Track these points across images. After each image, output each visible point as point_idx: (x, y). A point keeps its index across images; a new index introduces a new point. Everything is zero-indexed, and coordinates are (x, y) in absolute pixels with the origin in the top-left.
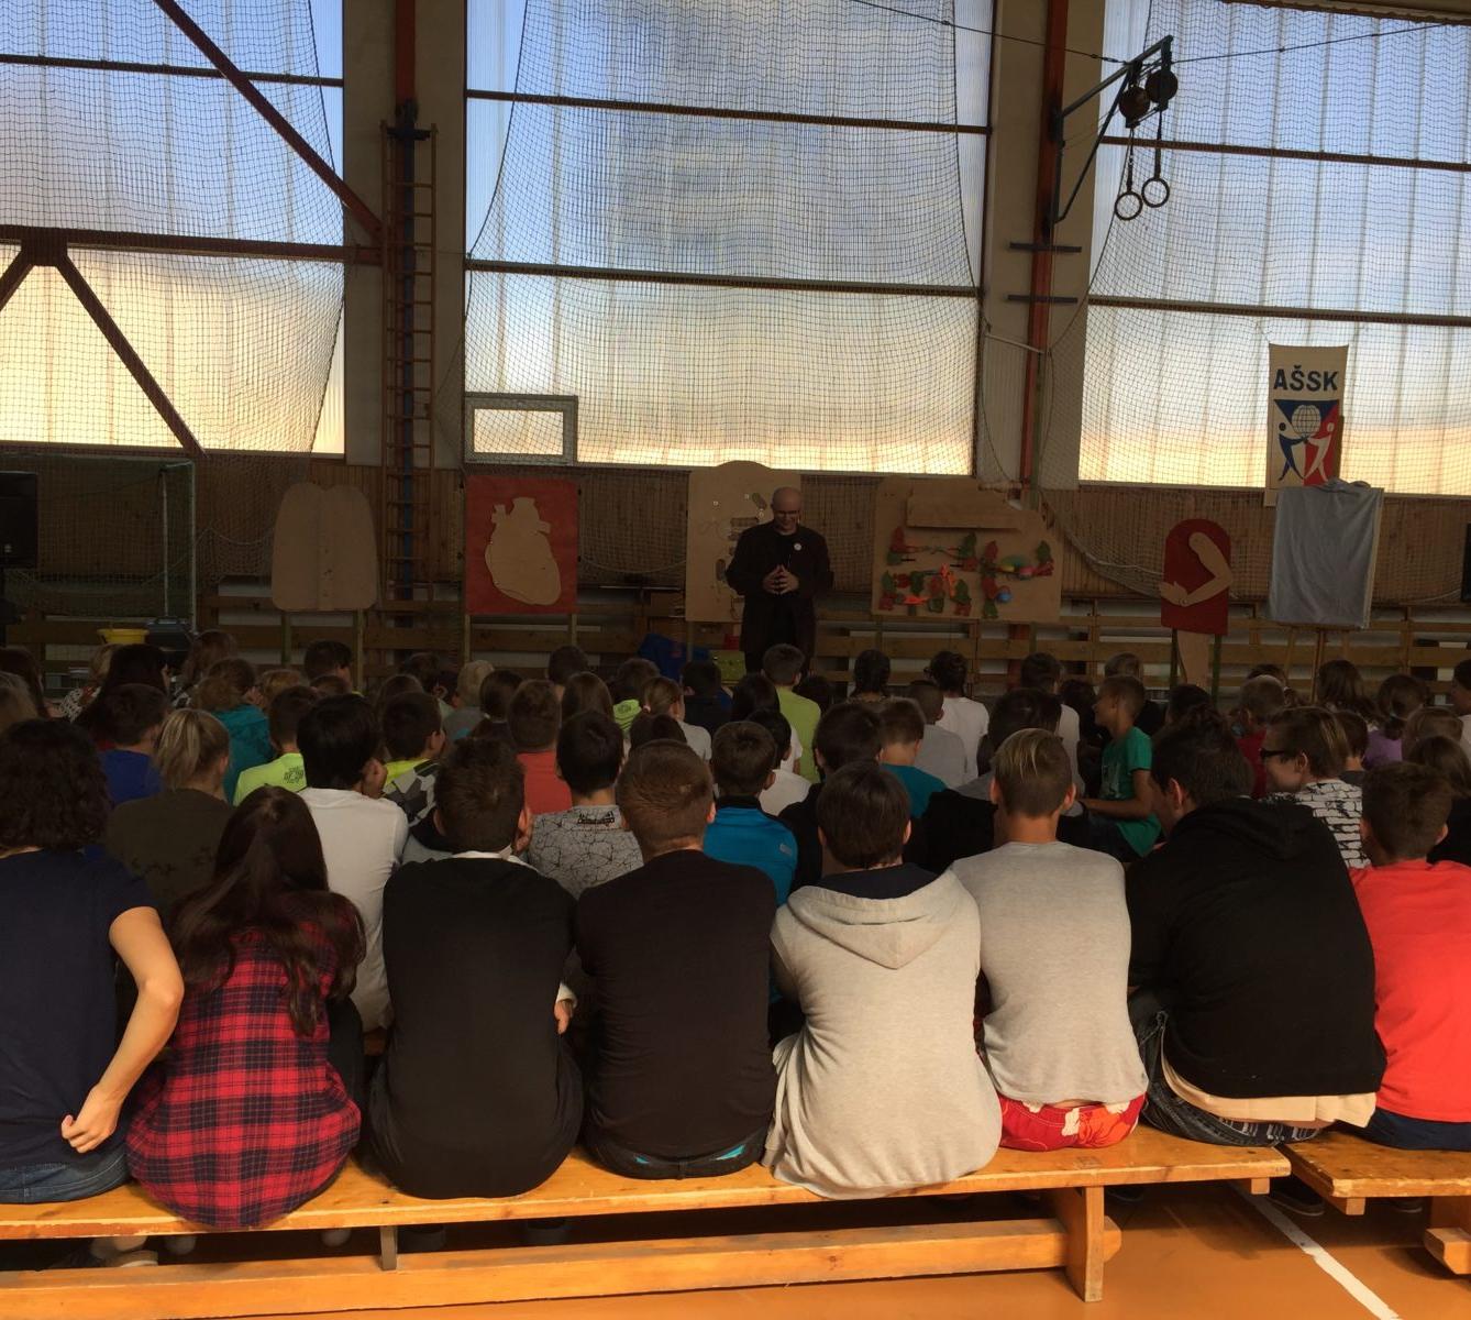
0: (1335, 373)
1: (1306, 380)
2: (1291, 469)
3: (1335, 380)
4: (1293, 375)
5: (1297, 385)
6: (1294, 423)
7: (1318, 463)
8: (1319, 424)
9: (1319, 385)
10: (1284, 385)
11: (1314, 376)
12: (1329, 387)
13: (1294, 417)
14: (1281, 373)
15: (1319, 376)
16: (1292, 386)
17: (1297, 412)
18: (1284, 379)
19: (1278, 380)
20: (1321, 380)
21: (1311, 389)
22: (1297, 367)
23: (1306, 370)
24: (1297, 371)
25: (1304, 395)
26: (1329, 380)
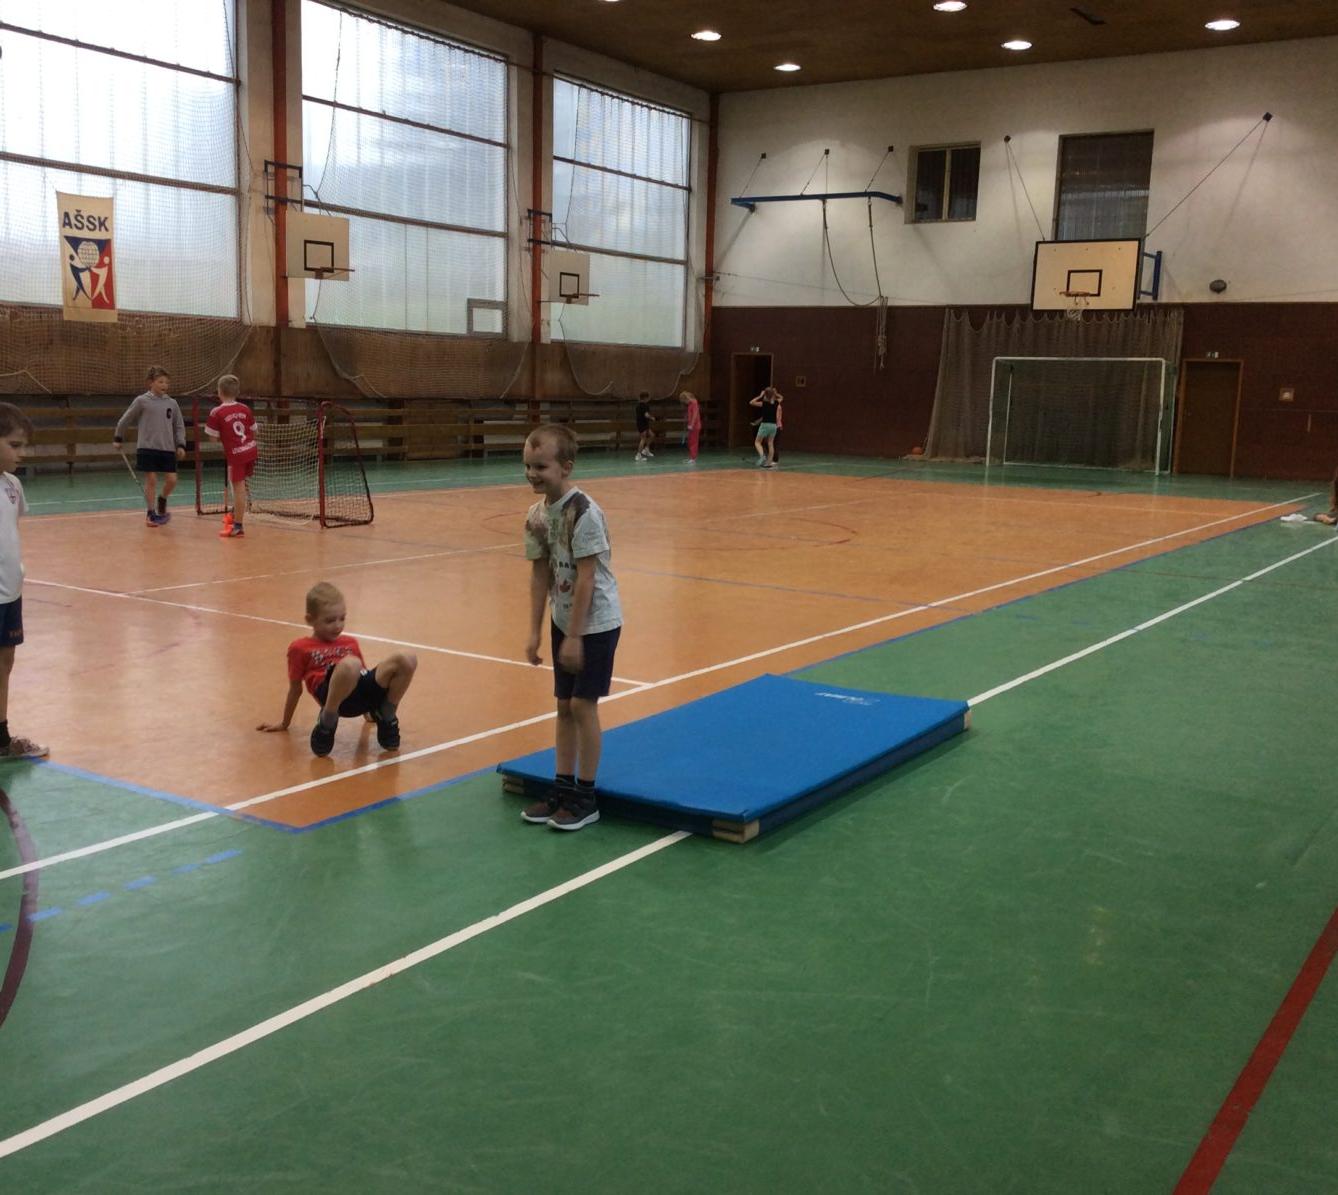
0: (106, 218)
1: (85, 222)
2: (81, 292)
3: (106, 224)
4: (76, 217)
5: (79, 225)
6: (80, 255)
7: (100, 287)
8: (98, 257)
9: (95, 227)
10: (70, 224)
11: (91, 220)
12: (103, 228)
13: (79, 251)
14: (67, 215)
15: (94, 220)
16: (75, 225)
17: (81, 247)
18: (69, 219)
19: (66, 221)
20: (97, 223)
21: (90, 229)
22: (78, 211)
23: (85, 214)
24: (78, 214)
25: (85, 234)
26: (102, 224)
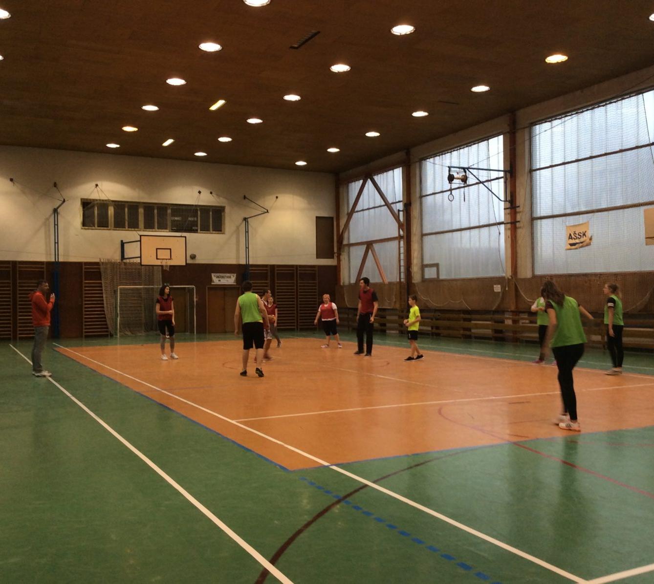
0: (586, 232)
1: (577, 236)
3: (586, 234)
4: (574, 234)
5: (575, 238)
9: (581, 236)
10: (572, 238)
11: (580, 234)
12: (584, 236)
14: (570, 235)
15: (581, 233)
16: (574, 239)
19: (570, 237)
20: (582, 235)
21: (579, 238)
22: (574, 232)
23: (577, 233)
24: (575, 233)
25: (577, 241)
26: (584, 235)
